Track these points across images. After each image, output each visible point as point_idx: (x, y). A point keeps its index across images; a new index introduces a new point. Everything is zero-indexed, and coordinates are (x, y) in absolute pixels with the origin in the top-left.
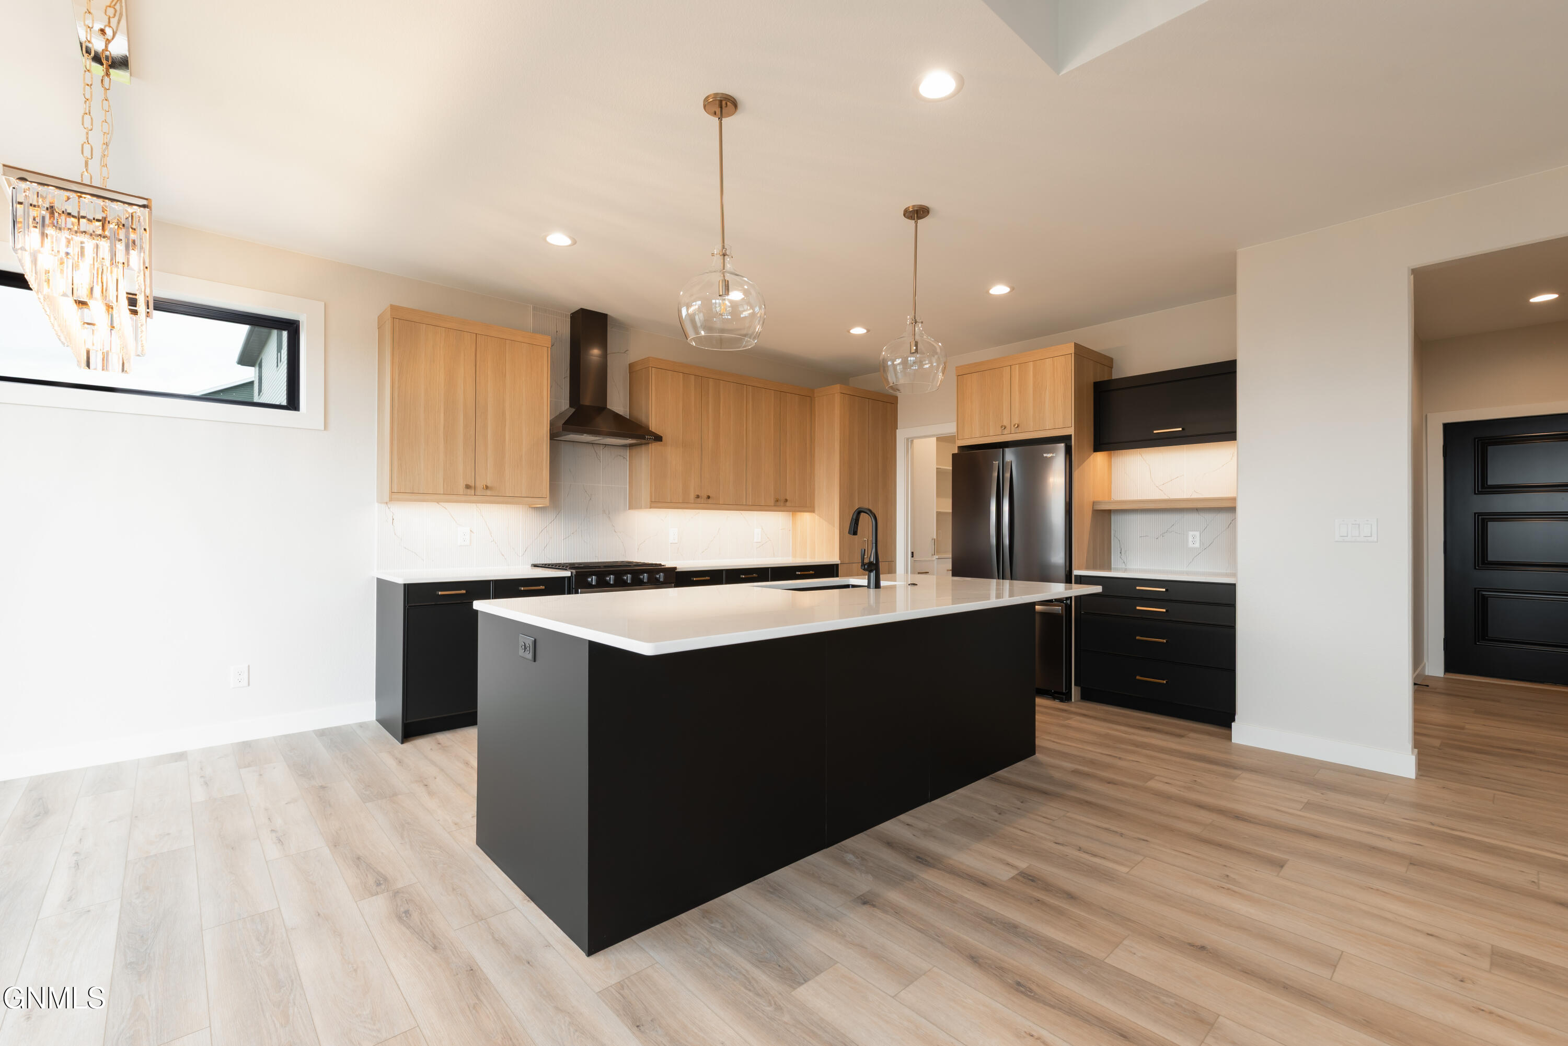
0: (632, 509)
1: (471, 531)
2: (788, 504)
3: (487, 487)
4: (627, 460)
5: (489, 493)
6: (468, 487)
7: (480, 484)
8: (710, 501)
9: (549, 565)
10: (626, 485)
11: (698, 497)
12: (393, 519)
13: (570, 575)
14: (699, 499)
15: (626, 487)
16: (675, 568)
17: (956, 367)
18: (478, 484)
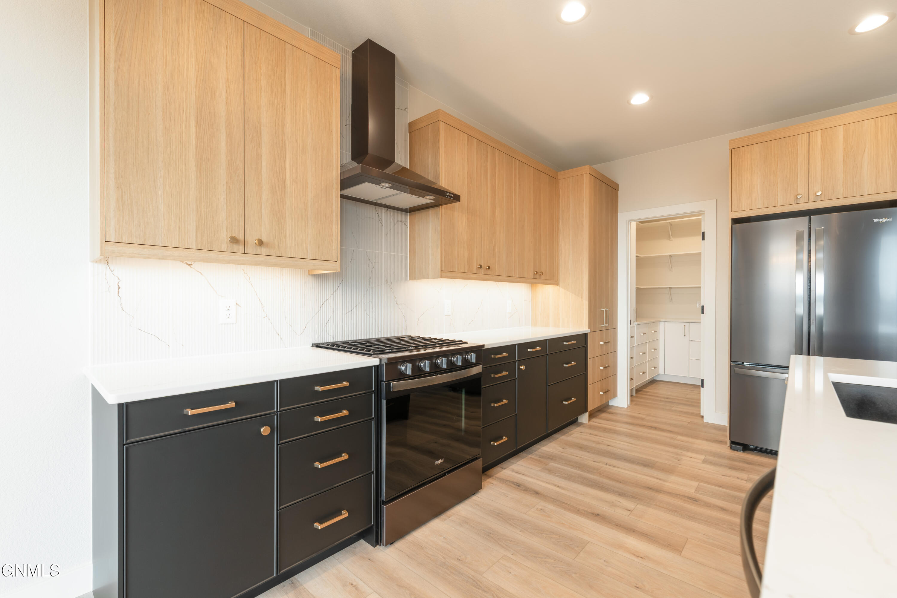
0: (415, 279)
1: (236, 304)
2: (542, 277)
3: (261, 243)
4: (407, 227)
5: (264, 250)
6: (234, 240)
7: (252, 238)
8: (489, 272)
9: (333, 346)
10: (407, 254)
11: (481, 267)
12: (119, 288)
13: (378, 363)
14: (480, 270)
15: (407, 257)
16: (483, 346)
17: (730, 141)
18: (248, 238)
